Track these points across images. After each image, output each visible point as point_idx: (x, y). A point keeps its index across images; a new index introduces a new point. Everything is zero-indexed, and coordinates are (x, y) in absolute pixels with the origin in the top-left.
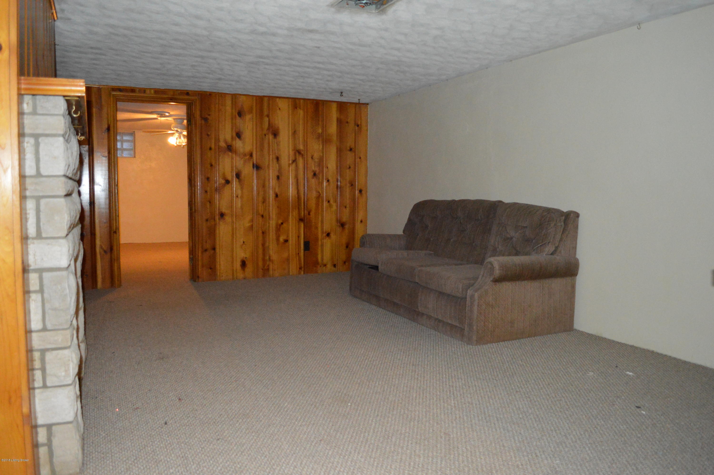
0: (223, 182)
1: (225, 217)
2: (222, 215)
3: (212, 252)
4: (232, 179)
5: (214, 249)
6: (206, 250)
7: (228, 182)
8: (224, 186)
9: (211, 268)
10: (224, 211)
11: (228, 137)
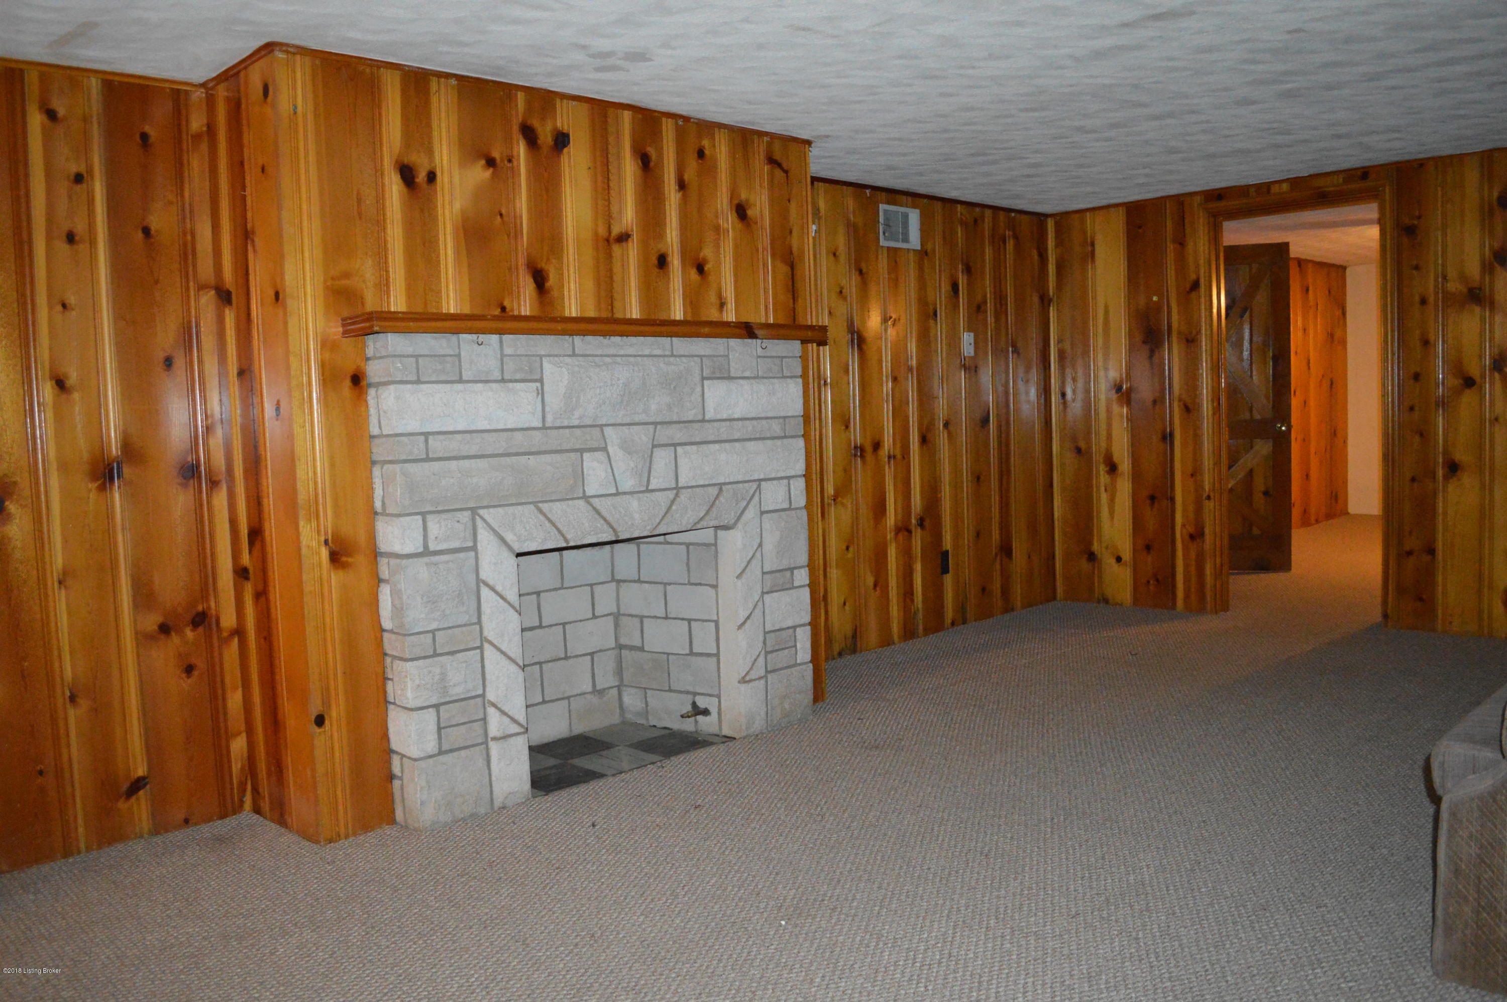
0: (1457, 382)
1: (1459, 473)
2: (1453, 468)
3: (1426, 558)
4: (1483, 376)
5: (1431, 551)
6: (1410, 553)
7: (1469, 382)
8: (1457, 393)
9: (1421, 599)
10: (1460, 456)
11: (1473, 269)
